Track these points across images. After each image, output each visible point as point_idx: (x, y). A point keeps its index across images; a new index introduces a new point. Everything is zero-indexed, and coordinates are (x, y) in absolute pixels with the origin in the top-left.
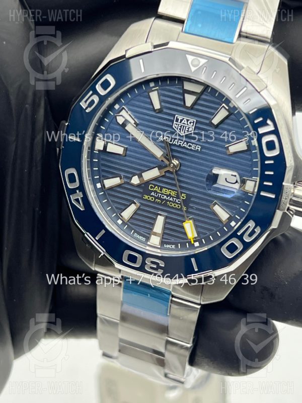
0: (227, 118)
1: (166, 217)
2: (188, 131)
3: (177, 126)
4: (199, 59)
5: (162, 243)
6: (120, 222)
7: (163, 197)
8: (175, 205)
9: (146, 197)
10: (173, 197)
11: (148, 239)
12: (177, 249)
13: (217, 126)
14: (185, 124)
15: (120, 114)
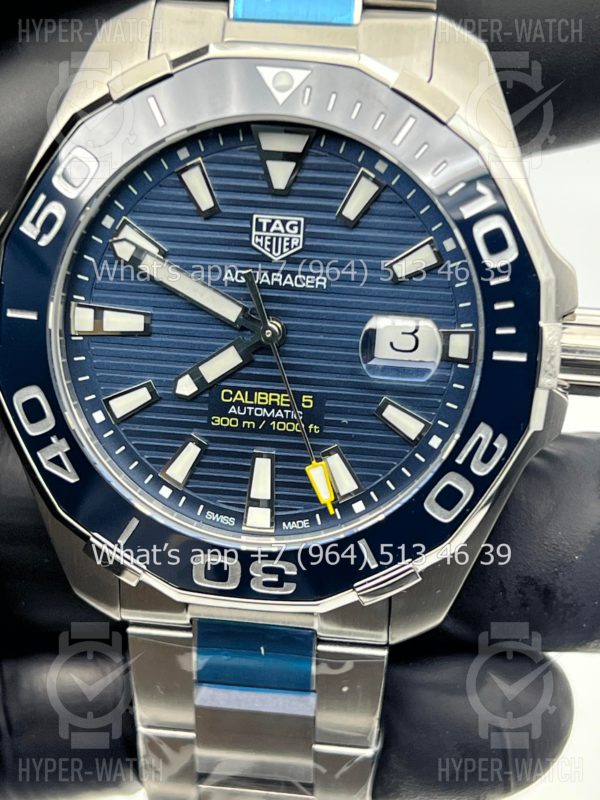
0: (376, 199)
1: (275, 460)
2: (289, 247)
3: (261, 240)
4: (287, 70)
5: (276, 521)
6: (166, 492)
7: (259, 412)
8: (290, 427)
9: (219, 421)
10: (283, 408)
11: (240, 518)
12: (314, 528)
13: (356, 224)
14: (279, 232)
15: (121, 237)
